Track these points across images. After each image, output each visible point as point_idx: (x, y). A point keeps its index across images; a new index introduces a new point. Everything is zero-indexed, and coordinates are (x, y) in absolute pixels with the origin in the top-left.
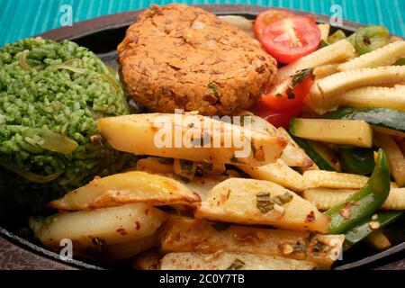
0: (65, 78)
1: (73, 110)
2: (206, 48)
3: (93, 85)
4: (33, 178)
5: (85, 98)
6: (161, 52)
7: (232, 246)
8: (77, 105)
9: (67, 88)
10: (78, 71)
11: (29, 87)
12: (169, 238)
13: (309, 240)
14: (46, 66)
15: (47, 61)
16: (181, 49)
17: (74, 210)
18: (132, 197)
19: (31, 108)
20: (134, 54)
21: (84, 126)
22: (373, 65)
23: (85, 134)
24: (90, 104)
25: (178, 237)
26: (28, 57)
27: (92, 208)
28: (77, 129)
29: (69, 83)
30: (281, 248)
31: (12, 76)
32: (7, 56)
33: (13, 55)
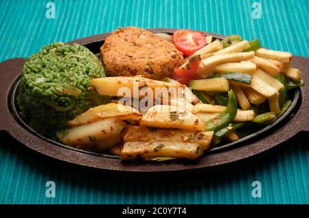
0: (74, 61)
1: (79, 75)
2: (146, 47)
3: (89, 64)
4: (59, 109)
5: (85, 70)
6: (123, 49)
7: (158, 138)
8: (81, 73)
9: (76, 65)
10: (81, 57)
11: (57, 65)
12: (127, 135)
13: (196, 134)
14: (65, 55)
15: (65, 53)
16: (133, 48)
17: (80, 125)
19: (58, 75)
20: (109, 50)
22: (231, 52)
23: (85, 86)
24: (87, 72)
25: (132, 134)
26: (56, 52)
27: (89, 123)
28: (81, 84)
29: (76, 63)
30: (182, 138)
31: (48, 60)
32: (45, 51)
33: (48, 51)
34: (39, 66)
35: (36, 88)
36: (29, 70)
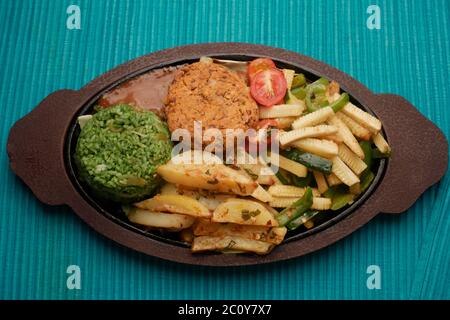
0: (136, 140)
1: (143, 163)
2: (216, 104)
3: (153, 146)
4: (125, 196)
5: (149, 154)
7: (229, 232)
8: (145, 159)
9: (139, 147)
10: (143, 136)
11: (117, 146)
12: (198, 229)
13: (268, 232)
14: (124, 129)
15: (125, 126)
16: (202, 105)
17: (146, 209)
18: (177, 211)
19: (120, 161)
21: (150, 171)
23: (151, 175)
24: (152, 156)
25: (202, 229)
26: (114, 123)
27: (156, 211)
28: (146, 173)
29: (139, 144)
30: (255, 235)
31: (107, 138)
32: (102, 123)
33: (105, 122)
34: (97, 146)
35: (97, 178)
36: (87, 152)
